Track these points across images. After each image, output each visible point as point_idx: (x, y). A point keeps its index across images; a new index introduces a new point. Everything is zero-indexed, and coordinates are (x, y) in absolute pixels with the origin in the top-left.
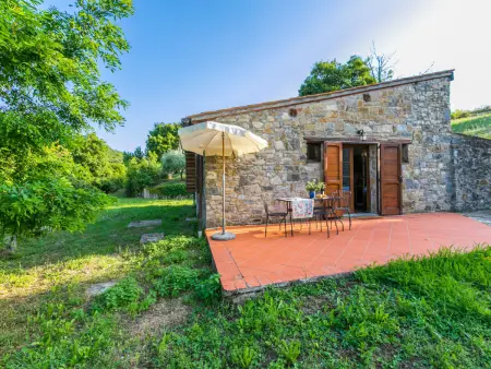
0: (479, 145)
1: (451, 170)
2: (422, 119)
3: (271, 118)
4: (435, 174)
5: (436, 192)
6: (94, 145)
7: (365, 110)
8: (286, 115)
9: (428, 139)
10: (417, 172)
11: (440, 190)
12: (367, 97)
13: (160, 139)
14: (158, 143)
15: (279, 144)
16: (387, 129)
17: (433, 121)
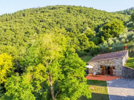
0: (127, 68)
1: (122, 71)
2: (117, 64)
4: (120, 71)
6: (85, 39)
8: (97, 63)
9: (118, 66)
10: (117, 71)
11: (121, 74)
12: (108, 61)
13: (105, 31)
14: (105, 33)
15: (97, 66)
16: (111, 65)
17: (119, 64)
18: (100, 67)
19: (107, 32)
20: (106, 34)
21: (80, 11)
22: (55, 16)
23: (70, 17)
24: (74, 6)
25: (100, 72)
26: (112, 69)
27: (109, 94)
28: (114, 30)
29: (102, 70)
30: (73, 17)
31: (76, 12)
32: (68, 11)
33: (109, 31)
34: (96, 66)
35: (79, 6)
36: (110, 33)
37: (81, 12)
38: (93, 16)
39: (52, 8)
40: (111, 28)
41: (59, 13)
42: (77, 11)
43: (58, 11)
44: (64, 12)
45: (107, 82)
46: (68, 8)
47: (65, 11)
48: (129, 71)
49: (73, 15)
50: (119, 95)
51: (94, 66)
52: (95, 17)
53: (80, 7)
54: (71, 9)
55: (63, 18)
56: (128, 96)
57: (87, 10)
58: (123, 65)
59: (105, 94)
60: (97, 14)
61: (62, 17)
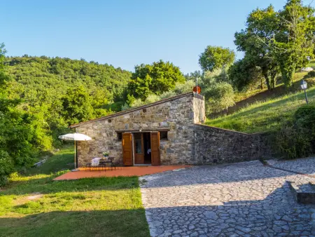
0: (207, 130)
1: (193, 143)
2: (176, 118)
3: (101, 124)
4: (185, 146)
5: (185, 155)
7: (143, 117)
8: (106, 122)
9: (179, 128)
10: (173, 145)
11: (187, 154)
12: (145, 111)
13: (139, 82)
14: (137, 86)
15: (105, 135)
16: (156, 125)
17: (182, 118)
18: (115, 136)
19: (143, 85)
20: (140, 90)
21: (82, 71)
22: (17, 80)
23: (57, 84)
24: (67, 60)
25: (115, 155)
26: (157, 141)
27: (146, 208)
28: (162, 80)
29: (123, 147)
30: (65, 83)
31: (72, 72)
32: (51, 69)
33: (148, 81)
34: (100, 134)
35: (79, 59)
36: (150, 87)
37: (84, 74)
38: (112, 83)
39: (10, 62)
40: (154, 75)
41: (28, 72)
42: (75, 70)
43: (25, 68)
44: (43, 71)
45: (141, 179)
46: (53, 62)
47: (44, 69)
48: (214, 139)
49: (65, 78)
50: (189, 204)
51: (95, 135)
52: (116, 86)
53: (82, 61)
54: (58, 65)
55: (38, 85)
56: (231, 202)
57: (98, 70)
58: (196, 121)
59: (129, 208)
60: (123, 78)
61: (36, 82)
